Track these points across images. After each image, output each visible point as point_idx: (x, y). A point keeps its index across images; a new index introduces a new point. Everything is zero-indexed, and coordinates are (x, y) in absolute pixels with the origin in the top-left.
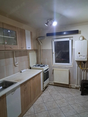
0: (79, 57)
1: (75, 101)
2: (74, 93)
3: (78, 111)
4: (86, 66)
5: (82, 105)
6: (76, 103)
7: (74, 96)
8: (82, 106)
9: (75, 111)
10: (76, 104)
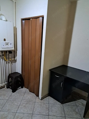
0: (4, 45)
1: (16, 104)
2: (4, 95)
3: (30, 112)
4: (10, 57)
5: (26, 102)
6: (19, 104)
7: (7, 99)
8: (27, 104)
9: (27, 115)
10: (20, 106)
